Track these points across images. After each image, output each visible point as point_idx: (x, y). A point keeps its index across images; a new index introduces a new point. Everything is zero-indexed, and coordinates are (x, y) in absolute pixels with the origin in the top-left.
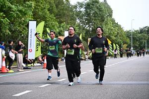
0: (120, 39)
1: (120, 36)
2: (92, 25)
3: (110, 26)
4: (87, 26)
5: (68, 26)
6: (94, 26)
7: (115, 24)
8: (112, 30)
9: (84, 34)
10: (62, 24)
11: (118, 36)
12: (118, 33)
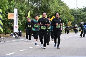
0: (66, 17)
1: (65, 14)
2: (40, 3)
3: (56, 4)
4: (35, 4)
5: (17, 4)
6: (42, 5)
7: (61, 2)
8: (58, 8)
9: (32, 12)
10: (12, 2)
11: (64, 14)
12: (63, 11)
